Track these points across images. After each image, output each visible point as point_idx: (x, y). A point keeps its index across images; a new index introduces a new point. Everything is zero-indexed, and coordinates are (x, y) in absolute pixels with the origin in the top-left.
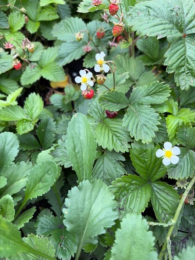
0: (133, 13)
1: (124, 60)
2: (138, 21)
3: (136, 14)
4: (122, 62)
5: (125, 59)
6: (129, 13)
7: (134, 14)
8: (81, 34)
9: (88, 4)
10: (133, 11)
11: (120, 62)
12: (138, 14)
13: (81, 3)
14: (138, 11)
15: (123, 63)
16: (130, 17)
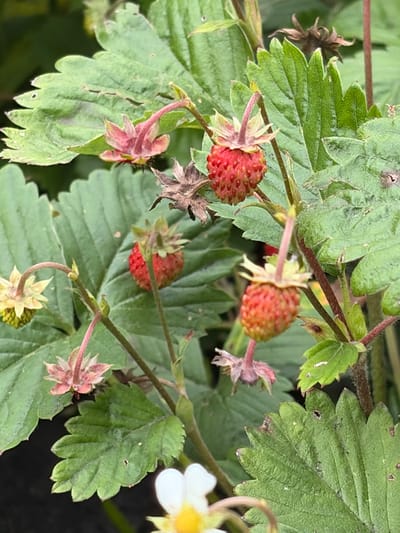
0: (355, 177)
1: (323, 440)
2: (385, 224)
3: (373, 185)
4: (312, 449)
5: (333, 427)
6: (328, 175)
7: (363, 184)
8: (30, 281)
9: (71, 104)
10: (355, 162)
11: (303, 451)
12: (385, 186)
13: (20, 99)
14: (380, 165)
15: (323, 456)
16: (336, 200)
